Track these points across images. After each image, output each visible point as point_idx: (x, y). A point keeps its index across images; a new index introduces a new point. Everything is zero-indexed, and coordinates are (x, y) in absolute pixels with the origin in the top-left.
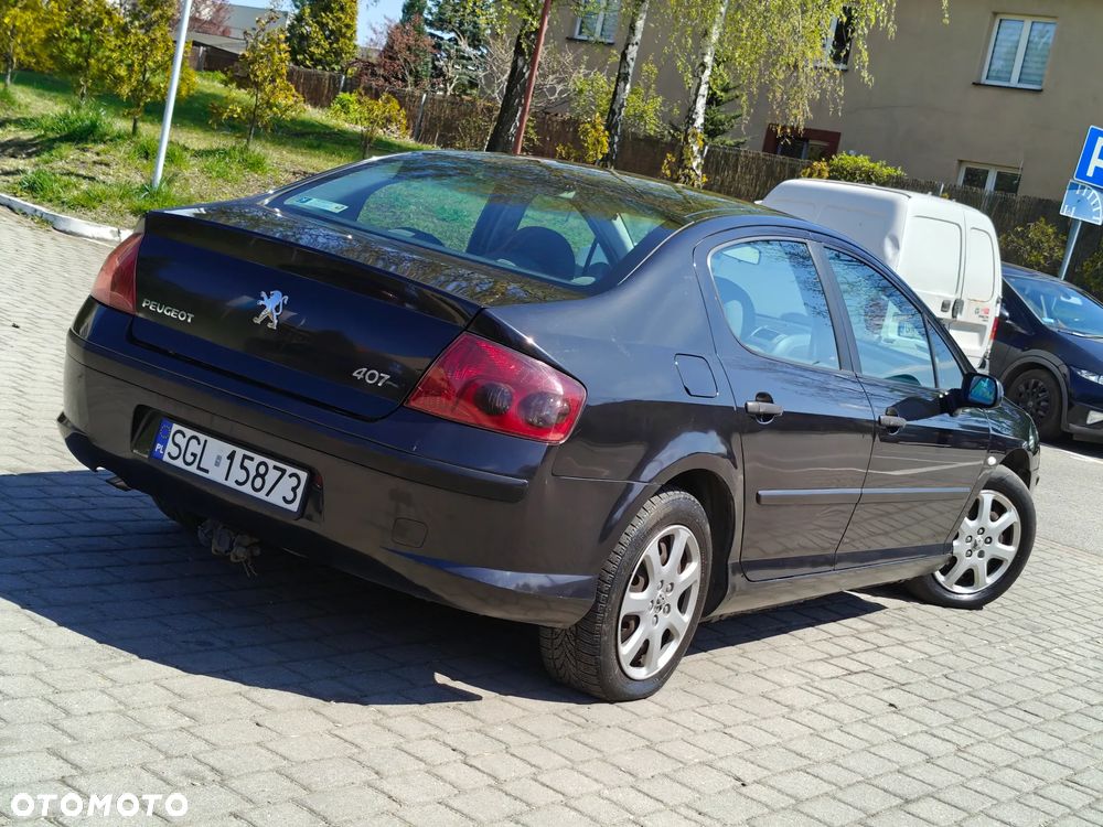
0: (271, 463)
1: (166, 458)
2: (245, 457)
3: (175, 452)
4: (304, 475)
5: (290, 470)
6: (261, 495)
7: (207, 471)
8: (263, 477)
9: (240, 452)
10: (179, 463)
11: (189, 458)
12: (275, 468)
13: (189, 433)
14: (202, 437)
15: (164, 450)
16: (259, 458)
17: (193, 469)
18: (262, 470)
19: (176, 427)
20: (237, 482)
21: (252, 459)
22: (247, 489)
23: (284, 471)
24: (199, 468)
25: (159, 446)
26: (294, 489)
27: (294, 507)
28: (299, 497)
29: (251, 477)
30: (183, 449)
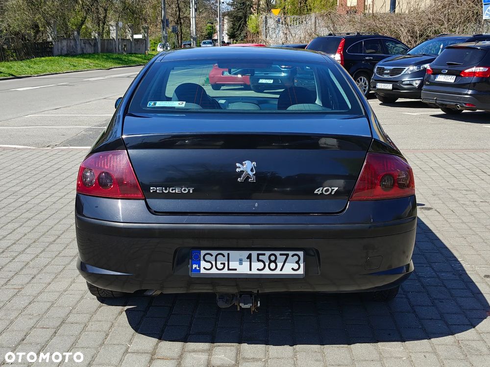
0: (277, 253)
1: (203, 271)
2: (258, 255)
3: (208, 266)
4: (301, 254)
5: (291, 253)
6: (277, 272)
7: (236, 270)
8: (275, 262)
9: (254, 254)
10: (214, 271)
11: (220, 266)
12: (281, 255)
13: (214, 253)
14: (225, 253)
15: (199, 266)
16: (268, 253)
17: (225, 271)
18: (273, 258)
19: (203, 252)
20: (258, 270)
21: (264, 254)
22: (267, 271)
23: (287, 255)
24: (229, 269)
25: (194, 266)
26: (297, 262)
27: (301, 271)
28: (302, 265)
29: (267, 264)
30: (214, 263)
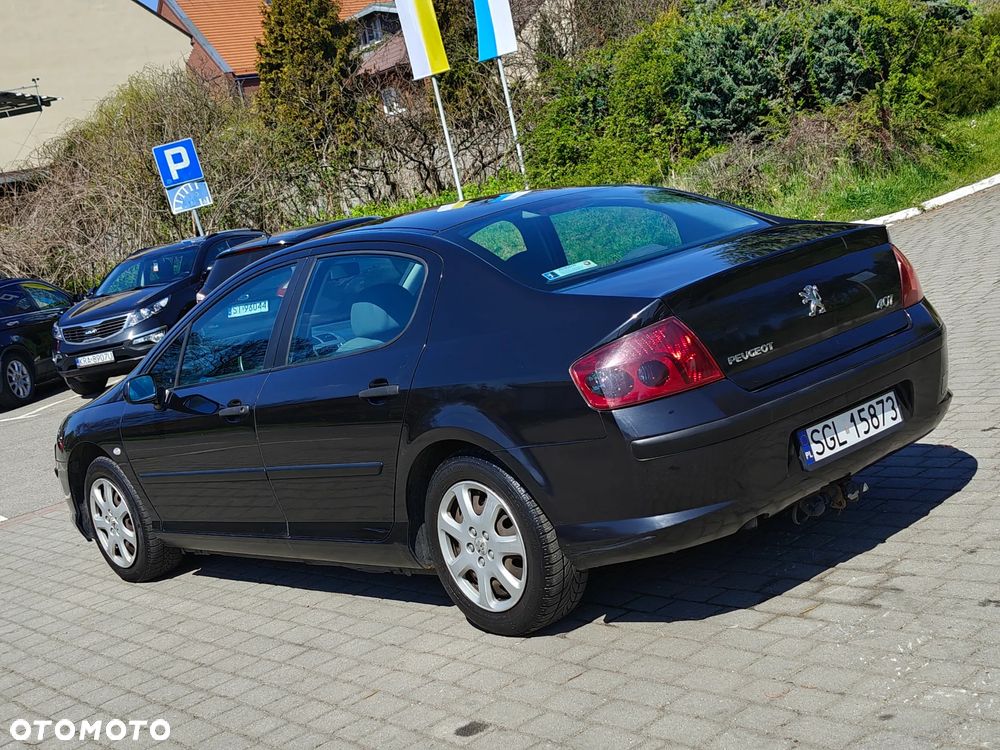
0: (873, 402)
1: (818, 458)
2: (859, 411)
3: (820, 448)
4: (891, 394)
5: (884, 397)
6: (882, 428)
7: (845, 442)
8: (875, 415)
9: (855, 411)
10: (828, 453)
11: (831, 444)
12: (878, 403)
13: (819, 427)
14: (829, 422)
15: (812, 453)
16: (866, 406)
17: (838, 449)
18: (872, 411)
19: (809, 431)
20: (865, 433)
21: (863, 410)
22: (873, 432)
23: (882, 401)
24: (841, 444)
25: (807, 454)
26: (893, 408)
27: (899, 420)
28: (897, 410)
29: (870, 421)
30: (823, 441)
